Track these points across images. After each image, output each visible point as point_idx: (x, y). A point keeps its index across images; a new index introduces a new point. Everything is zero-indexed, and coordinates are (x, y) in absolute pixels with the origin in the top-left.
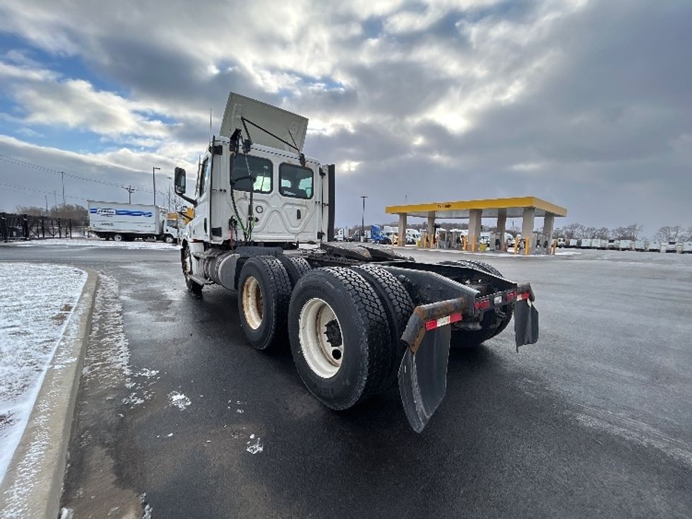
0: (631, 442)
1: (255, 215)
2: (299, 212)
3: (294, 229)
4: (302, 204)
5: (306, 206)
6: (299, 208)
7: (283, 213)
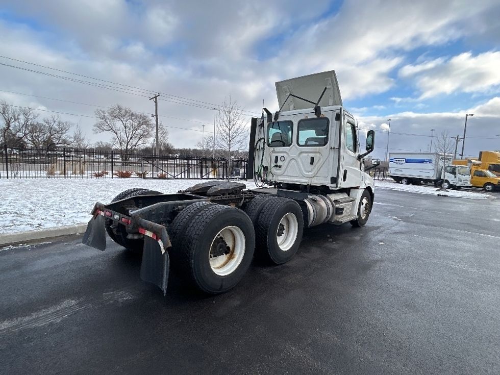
0: (40, 310)
1: (279, 163)
2: (312, 159)
3: (307, 173)
4: (315, 151)
5: (319, 153)
6: (312, 155)
7: (299, 160)
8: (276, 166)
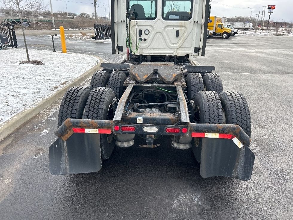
1: (144, 36)
2: (178, 32)
3: (173, 46)
4: (180, 25)
5: (184, 26)
6: (178, 29)
7: (165, 33)
8: (141, 39)
